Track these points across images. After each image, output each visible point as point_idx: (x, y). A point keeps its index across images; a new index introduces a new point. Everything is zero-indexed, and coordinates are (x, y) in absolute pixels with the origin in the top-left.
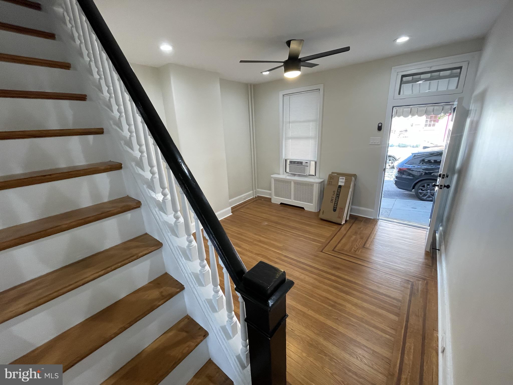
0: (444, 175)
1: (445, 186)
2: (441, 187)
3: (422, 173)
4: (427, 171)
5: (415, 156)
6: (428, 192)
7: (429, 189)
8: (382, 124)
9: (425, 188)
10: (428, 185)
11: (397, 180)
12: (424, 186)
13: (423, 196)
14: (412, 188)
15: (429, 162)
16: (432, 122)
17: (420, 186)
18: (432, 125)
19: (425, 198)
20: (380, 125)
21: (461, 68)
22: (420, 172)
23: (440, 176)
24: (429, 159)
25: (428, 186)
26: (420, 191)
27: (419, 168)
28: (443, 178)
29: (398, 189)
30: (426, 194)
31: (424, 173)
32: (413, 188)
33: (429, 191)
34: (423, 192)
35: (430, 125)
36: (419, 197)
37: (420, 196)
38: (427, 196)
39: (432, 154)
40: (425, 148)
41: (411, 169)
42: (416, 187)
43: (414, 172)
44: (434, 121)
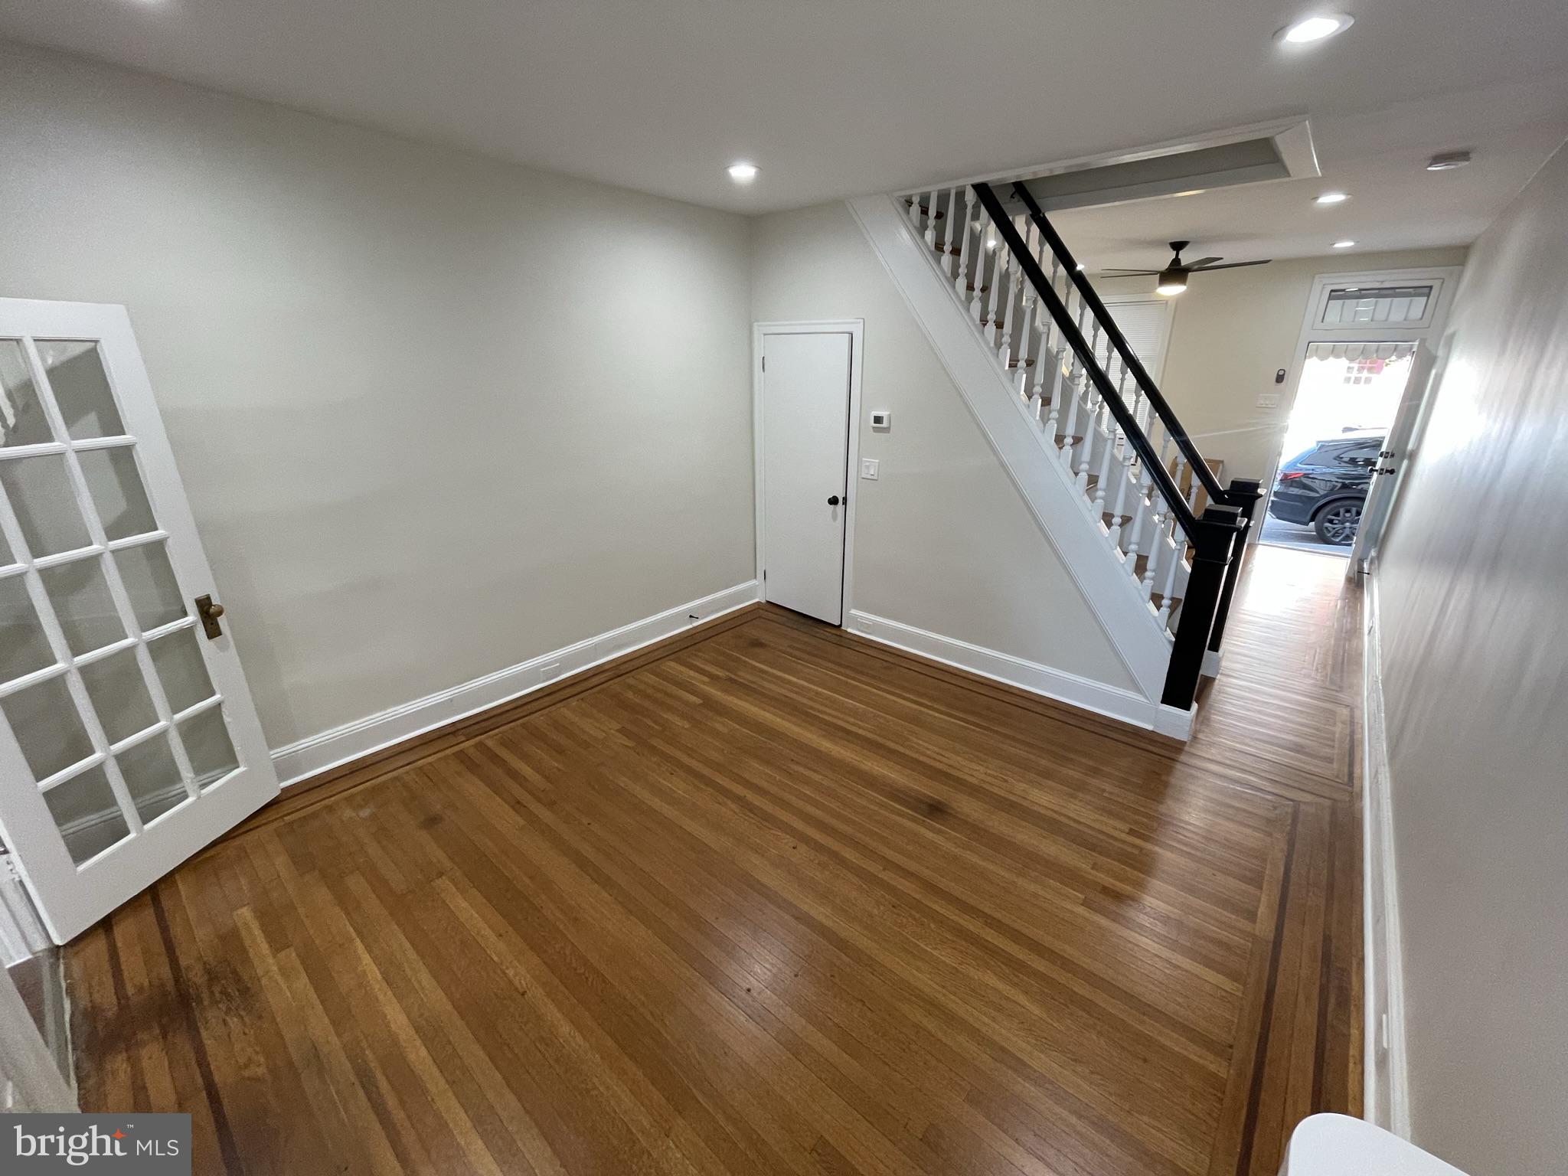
0: (1388, 453)
1: (1387, 471)
2: (1381, 472)
3: (1337, 484)
4: (1347, 482)
5: (1323, 447)
6: (1345, 528)
7: (1348, 521)
8: (1284, 370)
9: (1339, 518)
10: (1348, 511)
11: (1275, 499)
12: (1337, 514)
13: (1333, 536)
14: (1309, 518)
15: (1353, 461)
16: (1366, 371)
17: (1328, 513)
18: (1363, 380)
19: (1337, 540)
20: (1281, 373)
21: (1431, 287)
22: (1330, 481)
23: (1381, 455)
24: (1353, 454)
25: (1348, 515)
26: (1328, 525)
27: (1329, 473)
28: (1386, 457)
29: (1277, 520)
30: (1341, 531)
31: (1339, 485)
32: (1312, 520)
33: (1348, 524)
34: (1335, 526)
35: (1357, 381)
36: (1322, 538)
37: (1325, 536)
38: (1343, 535)
39: (1360, 445)
40: (1347, 430)
41: (1310, 476)
42: (1321, 515)
43: (1317, 481)
44: (1370, 370)
